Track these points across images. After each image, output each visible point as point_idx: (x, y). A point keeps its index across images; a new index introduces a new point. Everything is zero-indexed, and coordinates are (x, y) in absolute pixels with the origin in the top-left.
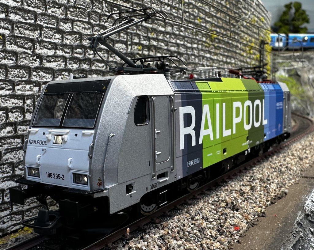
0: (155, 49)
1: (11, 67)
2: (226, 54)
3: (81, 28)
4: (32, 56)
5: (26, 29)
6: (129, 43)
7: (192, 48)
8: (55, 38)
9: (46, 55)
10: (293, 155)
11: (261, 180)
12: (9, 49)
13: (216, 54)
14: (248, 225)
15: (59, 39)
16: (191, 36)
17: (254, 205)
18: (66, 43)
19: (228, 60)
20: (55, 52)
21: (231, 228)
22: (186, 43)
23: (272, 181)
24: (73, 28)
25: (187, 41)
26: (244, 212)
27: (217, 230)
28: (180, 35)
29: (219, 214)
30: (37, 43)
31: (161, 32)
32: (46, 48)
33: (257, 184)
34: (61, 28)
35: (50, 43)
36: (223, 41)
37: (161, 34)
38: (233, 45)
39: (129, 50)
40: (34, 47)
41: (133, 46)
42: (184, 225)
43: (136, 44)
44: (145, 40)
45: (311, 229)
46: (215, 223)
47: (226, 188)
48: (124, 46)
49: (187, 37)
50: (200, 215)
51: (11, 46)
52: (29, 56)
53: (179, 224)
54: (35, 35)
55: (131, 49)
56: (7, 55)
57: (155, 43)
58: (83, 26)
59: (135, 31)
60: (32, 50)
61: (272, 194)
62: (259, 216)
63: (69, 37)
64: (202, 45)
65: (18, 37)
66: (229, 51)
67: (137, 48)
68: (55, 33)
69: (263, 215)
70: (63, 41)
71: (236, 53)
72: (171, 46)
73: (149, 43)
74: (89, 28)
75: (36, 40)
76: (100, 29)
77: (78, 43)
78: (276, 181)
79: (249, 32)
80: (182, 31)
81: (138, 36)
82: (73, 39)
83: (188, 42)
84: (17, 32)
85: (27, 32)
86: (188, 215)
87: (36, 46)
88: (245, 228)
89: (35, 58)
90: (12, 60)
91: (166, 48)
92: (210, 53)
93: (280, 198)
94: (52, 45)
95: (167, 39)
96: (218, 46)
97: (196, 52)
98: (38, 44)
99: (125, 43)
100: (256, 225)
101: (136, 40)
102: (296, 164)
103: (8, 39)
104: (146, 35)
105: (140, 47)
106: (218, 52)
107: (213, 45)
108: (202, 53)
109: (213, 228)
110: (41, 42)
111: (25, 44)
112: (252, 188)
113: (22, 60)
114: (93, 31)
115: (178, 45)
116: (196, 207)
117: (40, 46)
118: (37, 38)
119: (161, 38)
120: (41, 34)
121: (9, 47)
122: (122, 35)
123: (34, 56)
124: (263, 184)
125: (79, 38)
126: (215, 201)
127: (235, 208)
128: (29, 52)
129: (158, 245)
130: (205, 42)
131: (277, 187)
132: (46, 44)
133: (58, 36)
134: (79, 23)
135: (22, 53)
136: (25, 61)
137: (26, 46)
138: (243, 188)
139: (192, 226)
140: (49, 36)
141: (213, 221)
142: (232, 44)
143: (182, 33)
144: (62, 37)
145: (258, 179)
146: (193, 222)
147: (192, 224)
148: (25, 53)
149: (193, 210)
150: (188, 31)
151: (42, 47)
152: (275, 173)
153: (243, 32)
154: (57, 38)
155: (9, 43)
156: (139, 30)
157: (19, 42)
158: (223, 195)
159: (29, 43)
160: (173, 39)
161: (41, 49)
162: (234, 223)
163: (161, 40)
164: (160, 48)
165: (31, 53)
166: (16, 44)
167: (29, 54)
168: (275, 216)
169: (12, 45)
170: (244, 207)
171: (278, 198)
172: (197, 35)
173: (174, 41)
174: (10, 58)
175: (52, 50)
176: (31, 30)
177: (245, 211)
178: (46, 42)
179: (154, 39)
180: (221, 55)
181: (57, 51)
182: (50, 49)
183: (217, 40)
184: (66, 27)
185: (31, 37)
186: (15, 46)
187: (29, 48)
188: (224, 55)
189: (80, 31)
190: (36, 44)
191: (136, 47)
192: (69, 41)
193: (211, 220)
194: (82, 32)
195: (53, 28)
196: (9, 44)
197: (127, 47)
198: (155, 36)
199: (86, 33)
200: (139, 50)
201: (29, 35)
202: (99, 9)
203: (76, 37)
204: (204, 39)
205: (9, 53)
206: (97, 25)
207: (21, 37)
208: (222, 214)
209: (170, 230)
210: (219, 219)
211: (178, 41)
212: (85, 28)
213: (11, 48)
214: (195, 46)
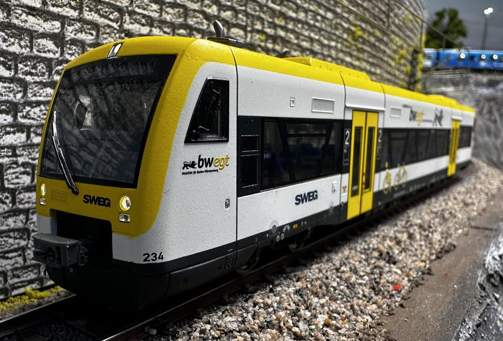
0: (282, 42)
1: (91, 46)
2: (371, 60)
4: (119, 32)
6: (249, 29)
7: (330, 47)
8: (151, 10)
9: (138, 33)
10: (455, 199)
11: (421, 226)
12: (88, 17)
13: (358, 59)
14: (411, 285)
15: (156, 11)
16: (329, 29)
17: (415, 258)
18: (165, 18)
19: (373, 70)
20: (151, 31)
21: (389, 286)
22: (322, 38)
23: (434, 229)
25: (323, 36)
26: (404, 267)
27: (371, 288)
28: (315, 26)
29: (371, 266)
30: (127, 14)
31: (292, 19)
32: (138, 23)
33: (415, 231)
35: (144, 16)
36: (368, 41)
37: (291, 21)
38: (380, 49)
39: (248, 40)
40: (122, 19)
41: (254, 34)
42: (327, 278)
43: (258, 32)
44: (269, 27)
45: (496, 294)
46: (366, 278)
47: (376, 233)
48: (242, 33)
49: (323, 30)
50: (346, 265)
51: (91, 15)
52: (115, 31)
53: (321, 275)
55: (251, 38)
56: (85, 26)
57: (282, 33)
59: (257, 13)
60: (119, 24)
61: (437, 246)
62: (423, 273)
63: (169, 10)
64: (342, 43)
66: (374, 56)
67: (259, 38)
68: (151, 2)
69: (429, 272)
70: (161, 15)
71: (382, 60)
72: (303, 40)
73: (275, 33)
75: (125, 9)
76: (211, 4)
77: (181, 20)
78: (439, 229)
79: (401, 34)
80: (317, 21)
81: (261, 20)
82: (175, 14)
83: (325, 38)
86: (330, 264)
87: (124, 17)
88: (408, 288)
89: (123, 35)
90: (92, 35)
91: (296, 41)
92: (351, 56)
93: (447, 252)
94: (147, 19)
95: (299, 28)
96: (362, 49)
97: (333, 53)
98: (129, 15)
99: (244, 28)
100: (422, 284)
101: (258, 27)
102: (460, 210)
103: (86, 3)
104: (271, 20)
105: (263, 37)
106: (361, 56)
107: (356, 46)
108: (341, 55)
109: (365, 285)
110: (132, 13)
111: (110, 14)
112: (411, 236)
113: (105, 36)
114: (202, 6)
115: (312, 40)
116: (340, 255)
117: (130, 19)
118: (127, 7)
119: (290, 26)
121: (88, 15)
122: (240, 16)
123: (122, 33)
124: (423, 233)
125: (183, 13)
126: (365, 249)
127: (392, 260)
128: (115, 25)
129: (294, 303)
130: (346, 40)
131: (442, 238)
132: (138, 17)
133: (155, 7)
135: (105, 26)
136: (110, 39)
137: (111, 17)
138: (399, 235)
139: (338, 280)
140: (143, 6)
141: (364, 276)
142: (378, 47)
143: (318, 24)
144: (161, 9)
145: (416, 225)
146: (339, 274)
147: (338, 277)
148: (109, 26)
149: (337, 258)
150: (326, 21)
151: (132, 21)
152: (437, 220)
153: (393, 32)
154: (153, 11)
155: (88, 9)
156: (264, 12)
157: (102, 9)
158: (374, 242)
159: (116, 13)
160: (306, 30)
161: (131, 23)
162: (393, 280)
163: (290, 29)
164: (289, 42)
165: (118, 28)
166: (97, 11)
167: (115, 29)
168: (446, 274)
169: (93, 13)
170: (402, 260)
171: (445, 251)
172: (336, 29)
173: (306, 33)
174: (88, 31)
175: (145, 27)
177: (405, 265)
178: (139, 14)
179: (282, 28)
180: (364, 60)
181: (153, 29)
182: (143, 25)
183: (361, 40)
185: (118, 4)
186: (96, 15)
187: (115, 19)
188: (368, 62)
189: (185, 3)
190: (125, 16)
191: (258, 36)
192: (170, 16)
193: (362, 274)
194: (187, 5)
196: (88, 11)
197: (246, 35)
198: (283, 23)
199: (192, 8)
200: (262, 41)
203: (179, 11)
204: (345, 36)
205: (88, 24)
208: (375, 267)
209: (309, 283)
210: (372, 273)
211: (312, 35)
213: (91, 18)
214: (333, 44)
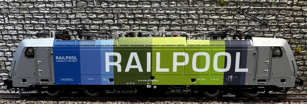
0: (141, 19)
3: (80, 16)
5: (52, 20)
6: (116, 18)
7: (189, 14)
16: (186, 6)
22: (179, 11)
24: (76, 16)
32: (62, 27)
34: (69, 17)
35: (64, 24)
39: (116, 22)
44: (130, 15)
54: (57, 22)
55: (118, 21)
57: (140, 16)
58: (82, 15)
65: (49, 24)
67: (123, 21)
68: (66, 20)
73: (135, 16)
74: (86, 15)
84: (48, 22)
85: (53, 21)
91: (153, 17)
99: (113, 19)
101: (122, 16)
104: (131, 12)
114: (88, 16)
115: (168, 14)
118: (58, 23)
119: (146, 12)
120: (59, 21)
125: (79, 20)
128: (54, 29)
133: (68, 21)
134: (79, 14)
137: (53, 27)
148: (52, 29)
154: (67, 22)
166: (48, 26)
176: (55, 20)
178: (62, 24)
179: (139, 14)
182: (64, 27)
184: (72, 16)
185: (55, 23)
191: (121, 20)
195: (65, 18)
197: (114, 21)
198: (140, 12)
199: (83, 18)
200: (125, 21)
201: (54, 22)
202: (92, 5)
206: (91, 13)
207: (50, 24)
211: (168, 12)
212: (83, 15)
213: (47, 28)
